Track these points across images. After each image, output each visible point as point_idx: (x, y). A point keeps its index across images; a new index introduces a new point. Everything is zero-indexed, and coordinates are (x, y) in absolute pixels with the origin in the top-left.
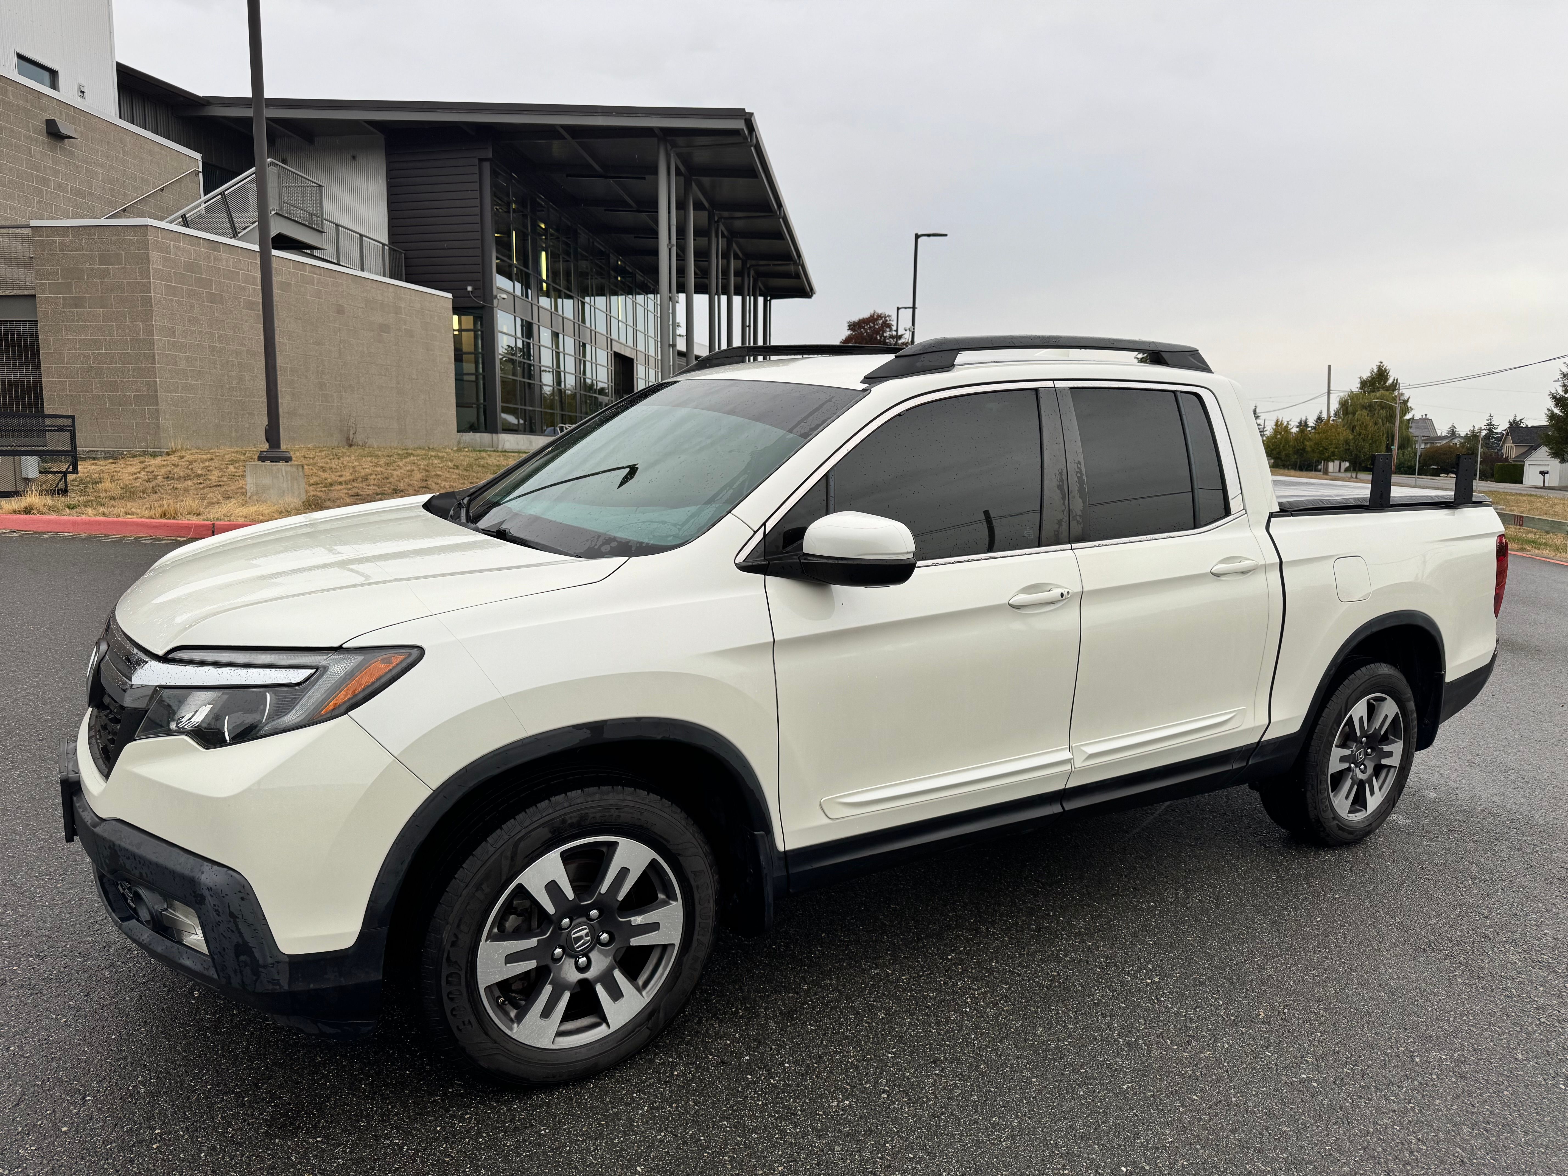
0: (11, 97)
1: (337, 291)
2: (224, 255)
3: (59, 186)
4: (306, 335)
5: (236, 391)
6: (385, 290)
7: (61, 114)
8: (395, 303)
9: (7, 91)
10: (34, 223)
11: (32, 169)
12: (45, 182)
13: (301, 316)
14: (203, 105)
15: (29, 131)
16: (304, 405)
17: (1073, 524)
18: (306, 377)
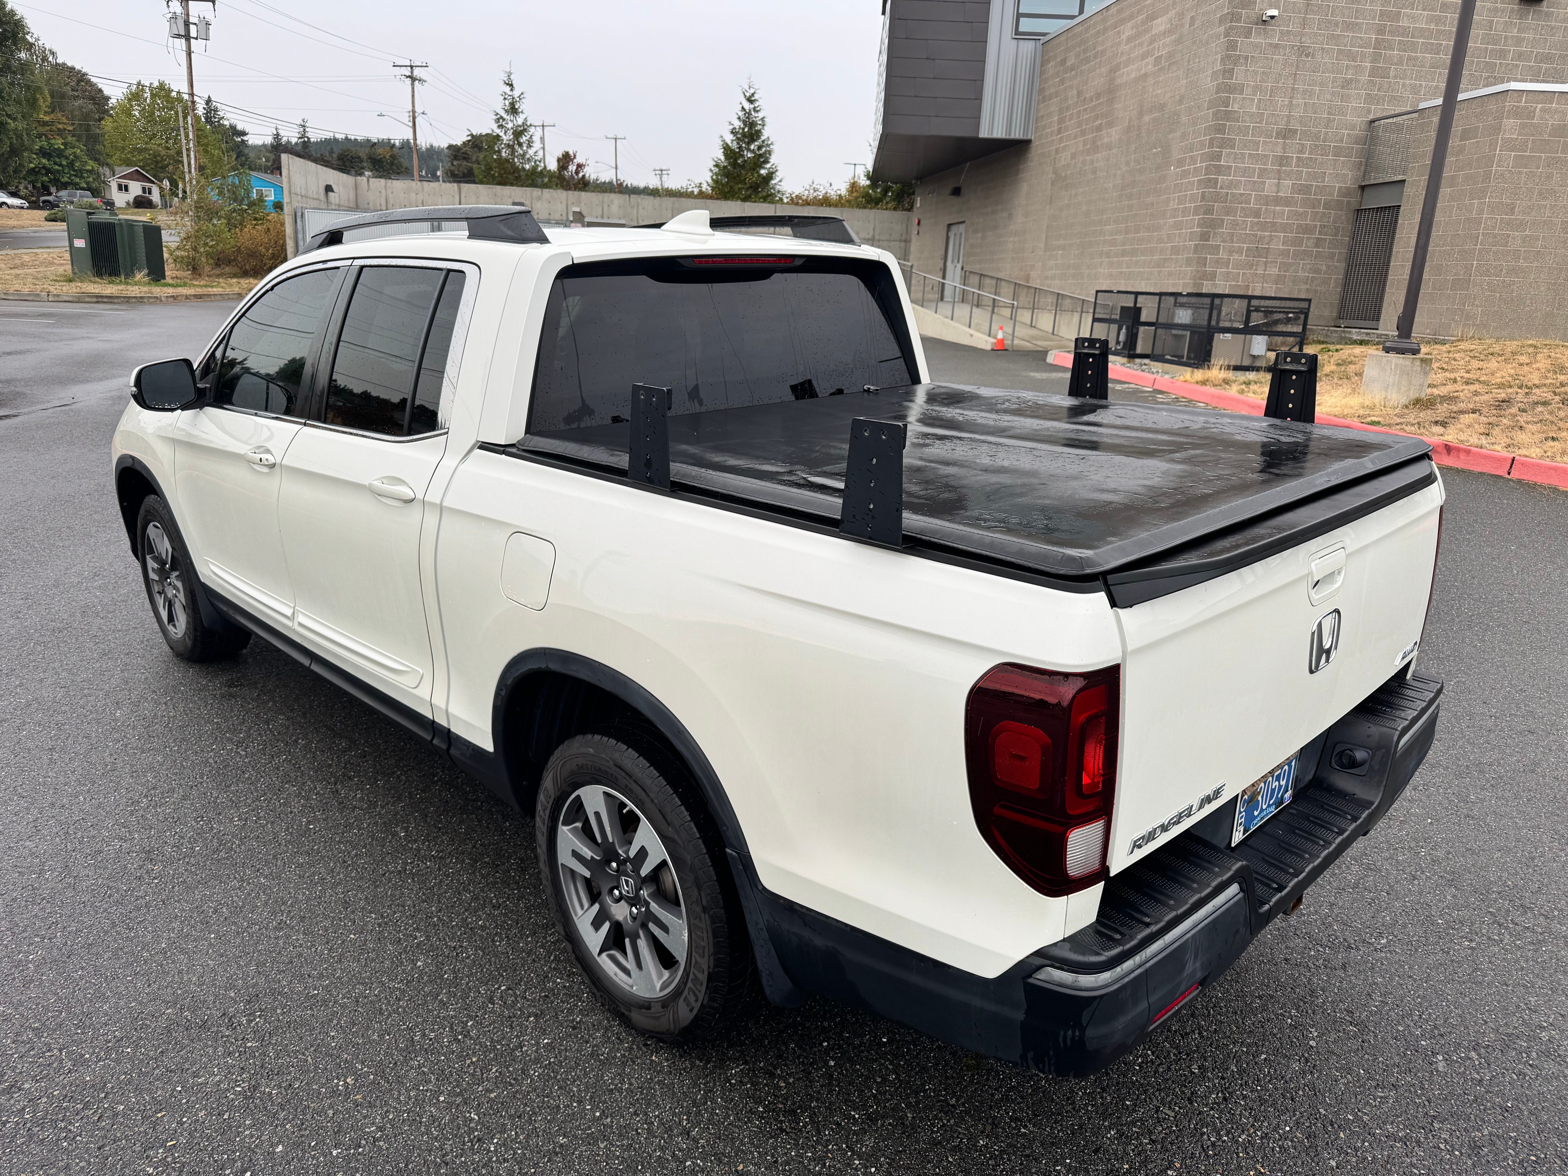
10: (1422, 105)
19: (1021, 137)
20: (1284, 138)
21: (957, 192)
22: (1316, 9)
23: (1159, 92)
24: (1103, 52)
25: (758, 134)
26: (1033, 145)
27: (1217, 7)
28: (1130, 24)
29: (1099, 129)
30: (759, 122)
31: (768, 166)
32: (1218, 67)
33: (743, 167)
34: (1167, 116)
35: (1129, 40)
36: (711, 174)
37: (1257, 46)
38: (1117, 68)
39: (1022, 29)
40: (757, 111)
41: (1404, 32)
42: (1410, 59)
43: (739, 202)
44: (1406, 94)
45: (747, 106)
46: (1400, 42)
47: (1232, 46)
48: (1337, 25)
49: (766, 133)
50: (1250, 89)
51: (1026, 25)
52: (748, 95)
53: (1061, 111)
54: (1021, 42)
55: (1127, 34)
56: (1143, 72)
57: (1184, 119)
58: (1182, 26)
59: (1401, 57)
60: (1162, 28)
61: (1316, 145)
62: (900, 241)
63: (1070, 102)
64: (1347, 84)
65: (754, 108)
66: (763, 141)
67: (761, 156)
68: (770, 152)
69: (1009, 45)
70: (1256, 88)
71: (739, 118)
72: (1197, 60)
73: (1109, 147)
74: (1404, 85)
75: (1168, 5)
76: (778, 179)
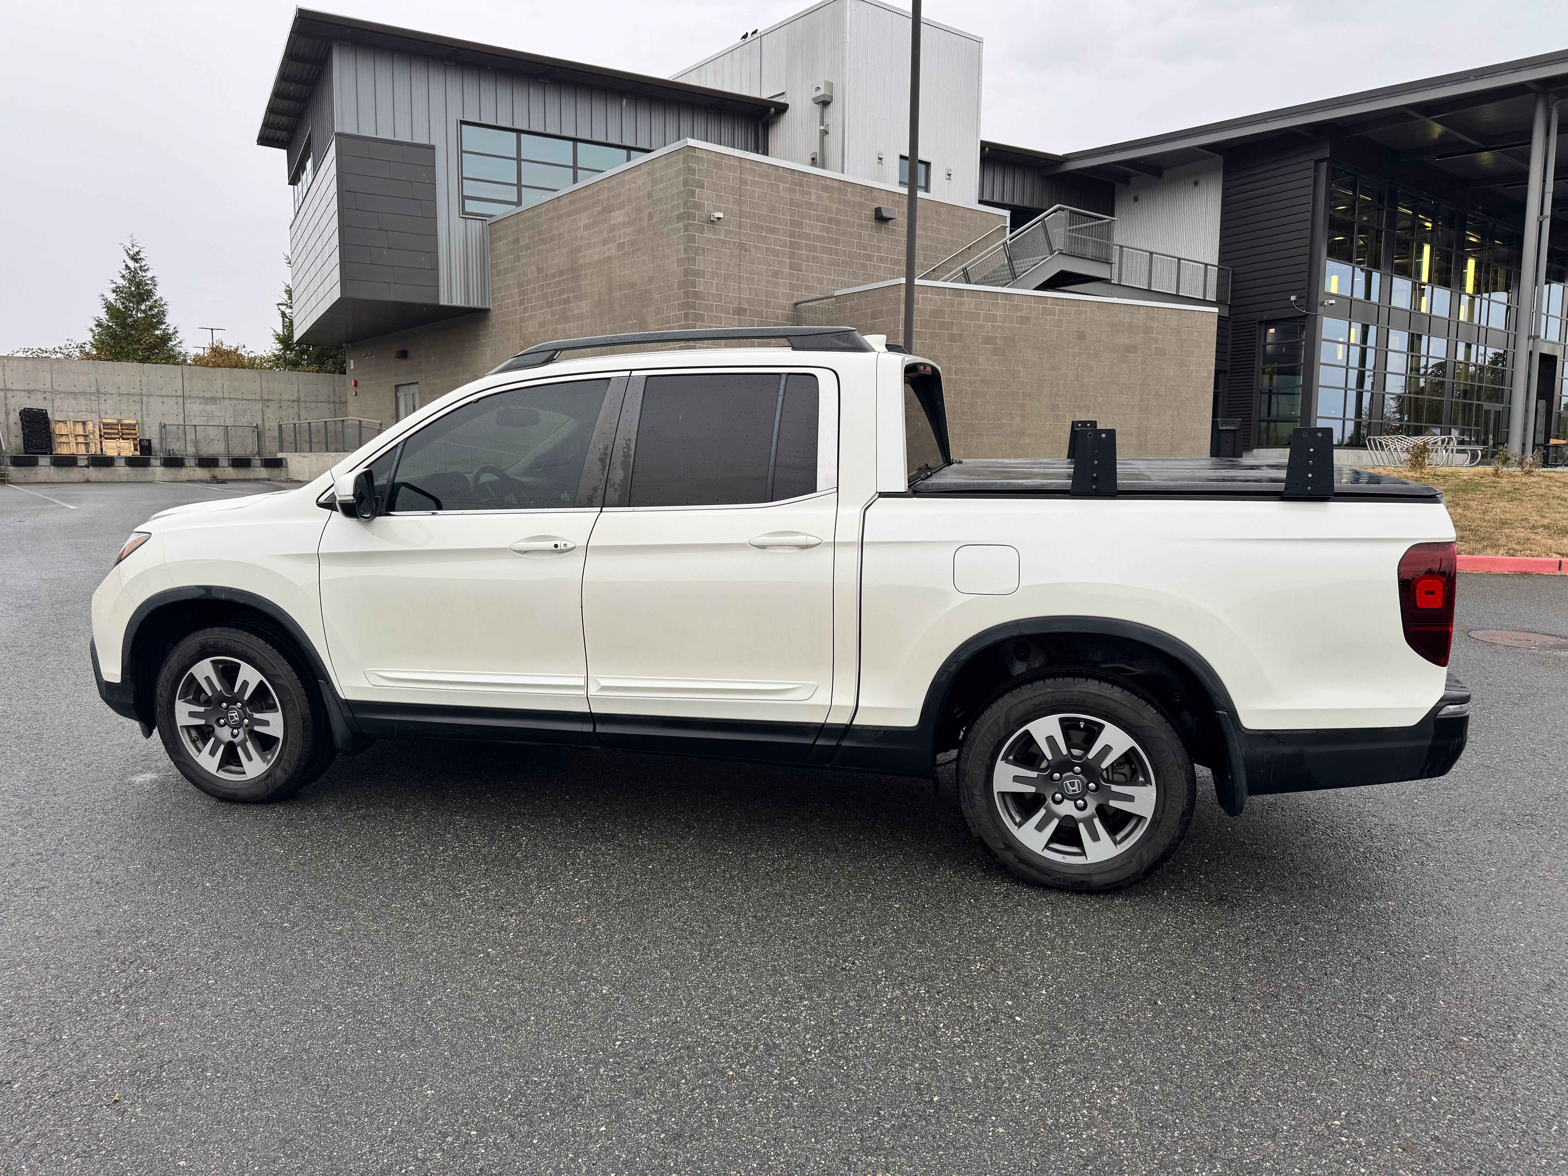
0: (850, 196)
1: (1080, 319)
2: (966, 300)
3: (881, 259)
4: (1042, 362)
5: (968, 415)
6: (1135, 312)
7: (888, 201)
8: (1146, 323)
9: (847, 192)
10: (836, 293)
11: (861, 249)
12: (870, 257)
13: (1038, 345)
14: (1063, 162)
15: (861, 220)
16: (1034, 425)
17: (610, 491)
18: (1039, 400)
19: (480, 306)
20: (739, 314)
21: (403, 355)
22: (747, 215)
23: (626, 272)
24: (561, 236)
25: (149, 294)
26: (492, 313)
27: (673, 207)
28: (586, 214)
29: (567, 301)
30: (150, 282)
31: (164, 327)
32: (683, 255)
33: (132, 327)
34: (637, 293)
35: (586, 227)
36: (91, 334)
37: (709, 241)
38: (578, 250)
39: (468, 209)
40: (145, 271)
41: (807, 237)
42: (813, 257)
43: (136, 364)
44: (815, 284)
45: (132, 264)
46: (806, 245)
47: (692, 239)
48: (762, 228)
49: (158, 293)
50: (709, 275)
51: (471, 206)
52: (132, 253)
53: (521, 285)
54: (469, 221)
55: (584, 222)
56: (607, 255)
57: (656, 296)
58: (641, 219)
59: (808, 256)
60: (621, 220)
61: (761, 321)
62: (329, 402)
63: (530, 277)
64: (775, 274)
65: (141, 267)
66: (156, 301)
67: (153, 316)
68: (163, 313)
69: (458, 224)
70: (714, 274)
71: (123, 277)
72: (661, 248)
73: (580, 317)
74: (813, 277)
75: (624, 201)
76: (178, 340)
